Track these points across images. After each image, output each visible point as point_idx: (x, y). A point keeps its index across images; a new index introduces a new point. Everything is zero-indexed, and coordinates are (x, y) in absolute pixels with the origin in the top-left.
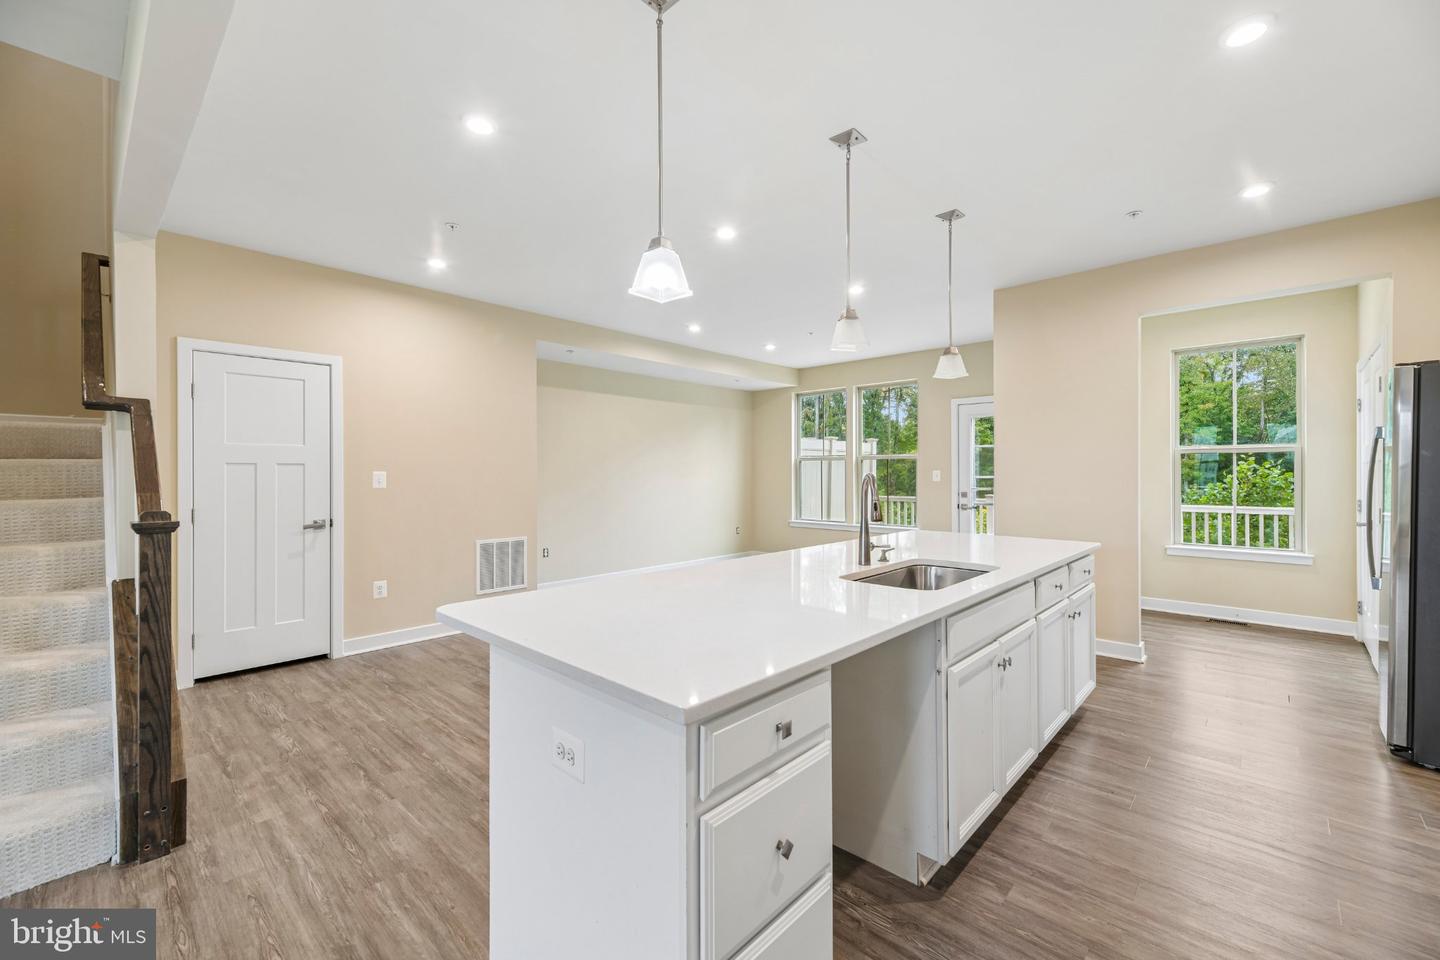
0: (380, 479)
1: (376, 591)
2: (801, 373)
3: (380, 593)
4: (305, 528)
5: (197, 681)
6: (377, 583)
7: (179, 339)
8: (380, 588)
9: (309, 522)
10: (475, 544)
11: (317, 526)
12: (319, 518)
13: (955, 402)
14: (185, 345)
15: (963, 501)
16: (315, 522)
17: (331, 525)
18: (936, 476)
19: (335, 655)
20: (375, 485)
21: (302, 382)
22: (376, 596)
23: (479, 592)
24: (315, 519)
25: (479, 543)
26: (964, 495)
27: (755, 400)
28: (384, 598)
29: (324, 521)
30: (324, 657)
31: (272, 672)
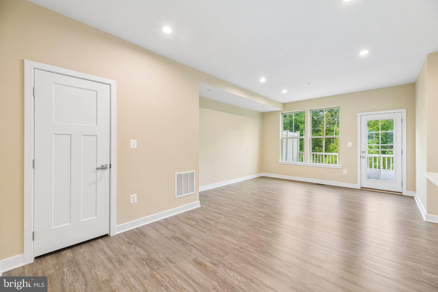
0: (133, 143)
1: (132, 200)
2: (284, 105)
3: (134, 200)
4: (97, 169)
5: (36, 258)
6: (132, 196)
7: (26, 62)
8: (134, 198)
9: (99, 166)
10: (175, 174)
11: (103, 168)
12: (104, 164)
13: (359, 115)
14: (29, 65)
15: (363, 155)
16: (102, 166)
17: (110, 167)
19: (112, 235)
20: (132, 147)
21: (96, 92)
22: (132, 202)
23: (176, 197)
24: (103, 164)
25: (176, 173)
26: (364, 152)
28: (136, 203)
29: (107, 165)
30: (106, 235)
31: (79, 247)
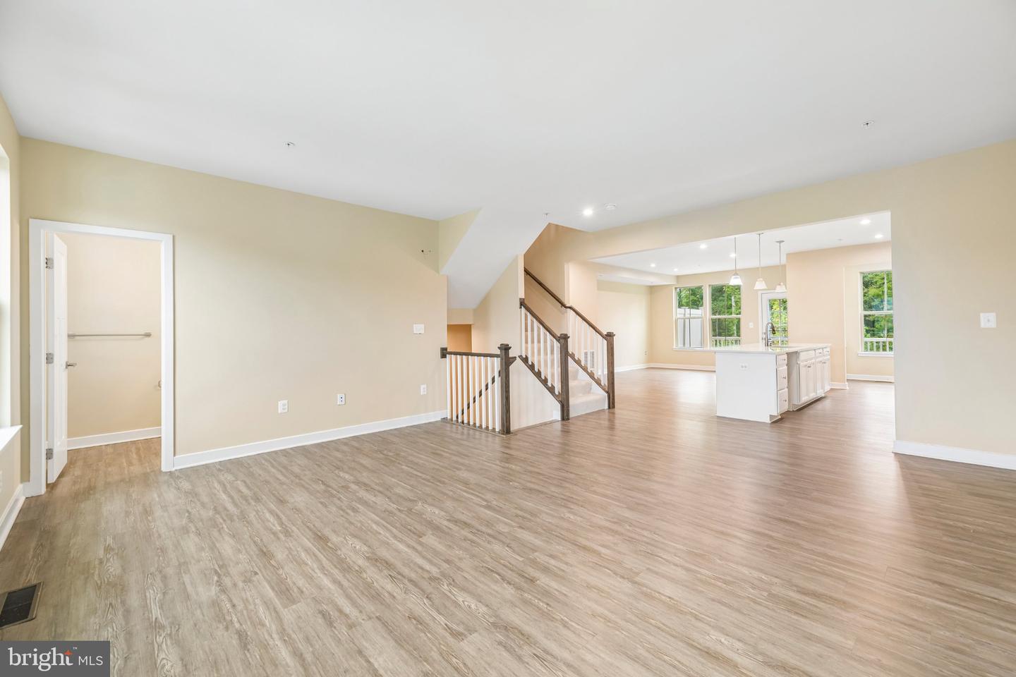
18: (751, 325)
27: (652, 290)
